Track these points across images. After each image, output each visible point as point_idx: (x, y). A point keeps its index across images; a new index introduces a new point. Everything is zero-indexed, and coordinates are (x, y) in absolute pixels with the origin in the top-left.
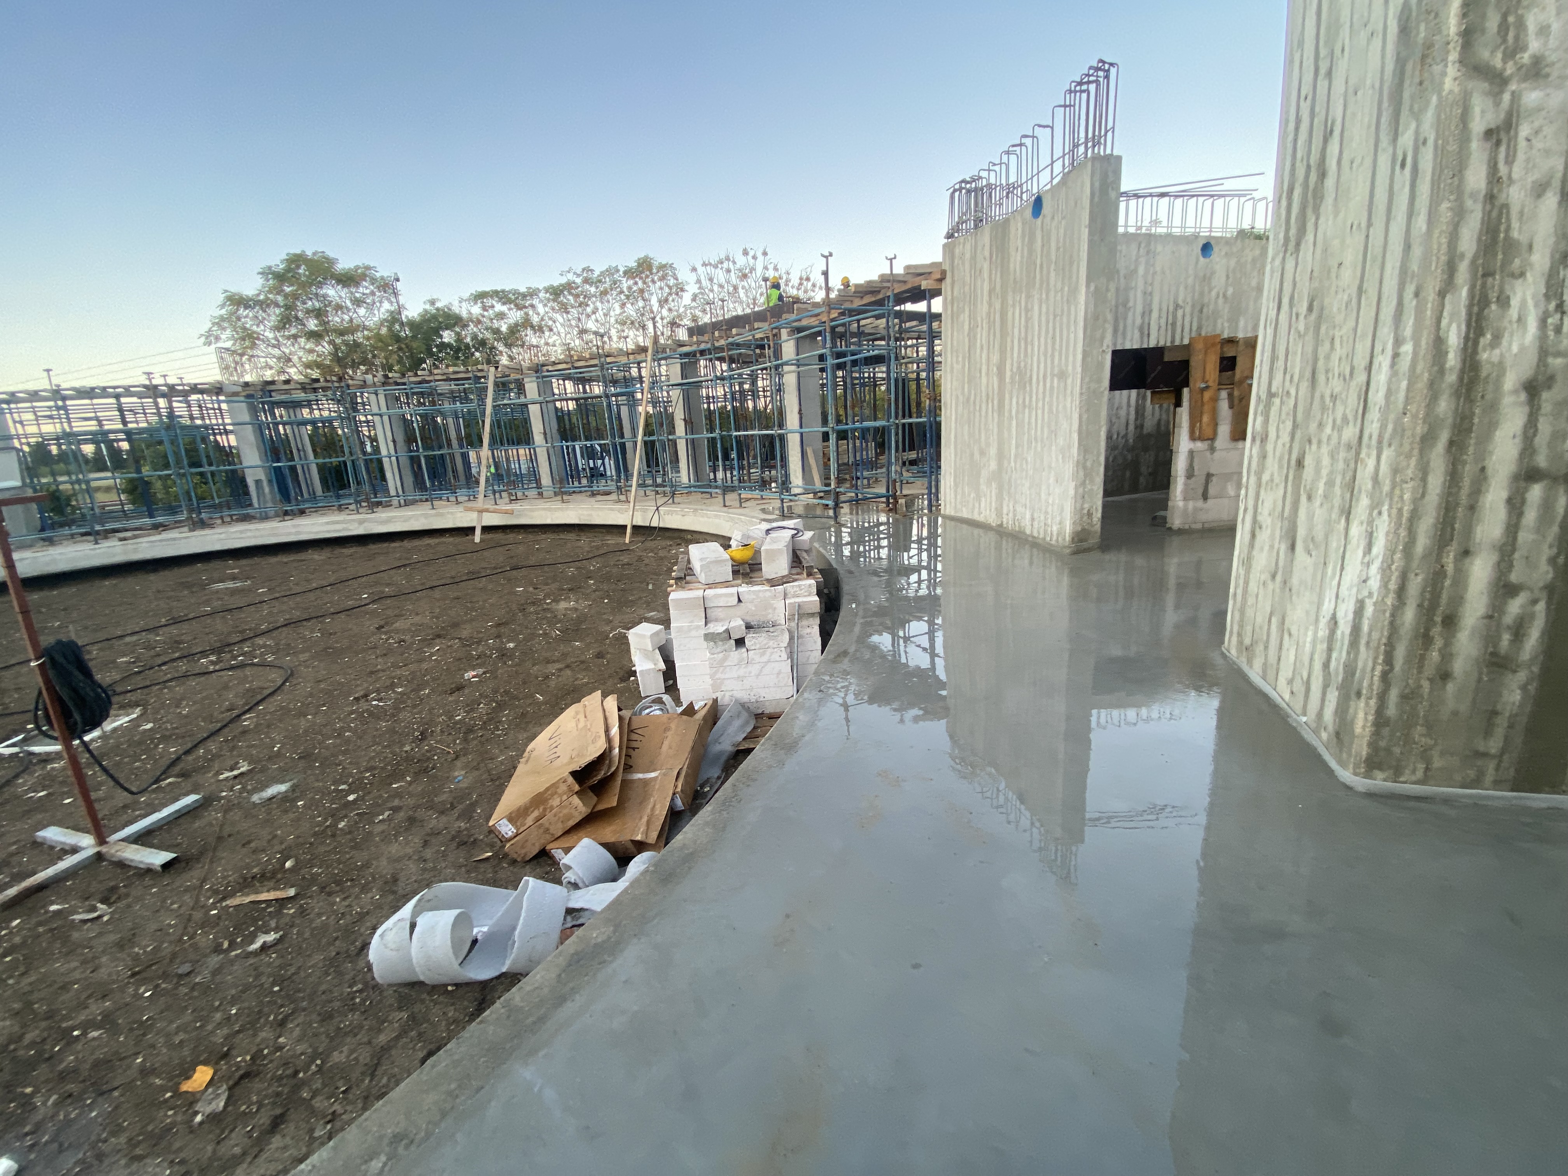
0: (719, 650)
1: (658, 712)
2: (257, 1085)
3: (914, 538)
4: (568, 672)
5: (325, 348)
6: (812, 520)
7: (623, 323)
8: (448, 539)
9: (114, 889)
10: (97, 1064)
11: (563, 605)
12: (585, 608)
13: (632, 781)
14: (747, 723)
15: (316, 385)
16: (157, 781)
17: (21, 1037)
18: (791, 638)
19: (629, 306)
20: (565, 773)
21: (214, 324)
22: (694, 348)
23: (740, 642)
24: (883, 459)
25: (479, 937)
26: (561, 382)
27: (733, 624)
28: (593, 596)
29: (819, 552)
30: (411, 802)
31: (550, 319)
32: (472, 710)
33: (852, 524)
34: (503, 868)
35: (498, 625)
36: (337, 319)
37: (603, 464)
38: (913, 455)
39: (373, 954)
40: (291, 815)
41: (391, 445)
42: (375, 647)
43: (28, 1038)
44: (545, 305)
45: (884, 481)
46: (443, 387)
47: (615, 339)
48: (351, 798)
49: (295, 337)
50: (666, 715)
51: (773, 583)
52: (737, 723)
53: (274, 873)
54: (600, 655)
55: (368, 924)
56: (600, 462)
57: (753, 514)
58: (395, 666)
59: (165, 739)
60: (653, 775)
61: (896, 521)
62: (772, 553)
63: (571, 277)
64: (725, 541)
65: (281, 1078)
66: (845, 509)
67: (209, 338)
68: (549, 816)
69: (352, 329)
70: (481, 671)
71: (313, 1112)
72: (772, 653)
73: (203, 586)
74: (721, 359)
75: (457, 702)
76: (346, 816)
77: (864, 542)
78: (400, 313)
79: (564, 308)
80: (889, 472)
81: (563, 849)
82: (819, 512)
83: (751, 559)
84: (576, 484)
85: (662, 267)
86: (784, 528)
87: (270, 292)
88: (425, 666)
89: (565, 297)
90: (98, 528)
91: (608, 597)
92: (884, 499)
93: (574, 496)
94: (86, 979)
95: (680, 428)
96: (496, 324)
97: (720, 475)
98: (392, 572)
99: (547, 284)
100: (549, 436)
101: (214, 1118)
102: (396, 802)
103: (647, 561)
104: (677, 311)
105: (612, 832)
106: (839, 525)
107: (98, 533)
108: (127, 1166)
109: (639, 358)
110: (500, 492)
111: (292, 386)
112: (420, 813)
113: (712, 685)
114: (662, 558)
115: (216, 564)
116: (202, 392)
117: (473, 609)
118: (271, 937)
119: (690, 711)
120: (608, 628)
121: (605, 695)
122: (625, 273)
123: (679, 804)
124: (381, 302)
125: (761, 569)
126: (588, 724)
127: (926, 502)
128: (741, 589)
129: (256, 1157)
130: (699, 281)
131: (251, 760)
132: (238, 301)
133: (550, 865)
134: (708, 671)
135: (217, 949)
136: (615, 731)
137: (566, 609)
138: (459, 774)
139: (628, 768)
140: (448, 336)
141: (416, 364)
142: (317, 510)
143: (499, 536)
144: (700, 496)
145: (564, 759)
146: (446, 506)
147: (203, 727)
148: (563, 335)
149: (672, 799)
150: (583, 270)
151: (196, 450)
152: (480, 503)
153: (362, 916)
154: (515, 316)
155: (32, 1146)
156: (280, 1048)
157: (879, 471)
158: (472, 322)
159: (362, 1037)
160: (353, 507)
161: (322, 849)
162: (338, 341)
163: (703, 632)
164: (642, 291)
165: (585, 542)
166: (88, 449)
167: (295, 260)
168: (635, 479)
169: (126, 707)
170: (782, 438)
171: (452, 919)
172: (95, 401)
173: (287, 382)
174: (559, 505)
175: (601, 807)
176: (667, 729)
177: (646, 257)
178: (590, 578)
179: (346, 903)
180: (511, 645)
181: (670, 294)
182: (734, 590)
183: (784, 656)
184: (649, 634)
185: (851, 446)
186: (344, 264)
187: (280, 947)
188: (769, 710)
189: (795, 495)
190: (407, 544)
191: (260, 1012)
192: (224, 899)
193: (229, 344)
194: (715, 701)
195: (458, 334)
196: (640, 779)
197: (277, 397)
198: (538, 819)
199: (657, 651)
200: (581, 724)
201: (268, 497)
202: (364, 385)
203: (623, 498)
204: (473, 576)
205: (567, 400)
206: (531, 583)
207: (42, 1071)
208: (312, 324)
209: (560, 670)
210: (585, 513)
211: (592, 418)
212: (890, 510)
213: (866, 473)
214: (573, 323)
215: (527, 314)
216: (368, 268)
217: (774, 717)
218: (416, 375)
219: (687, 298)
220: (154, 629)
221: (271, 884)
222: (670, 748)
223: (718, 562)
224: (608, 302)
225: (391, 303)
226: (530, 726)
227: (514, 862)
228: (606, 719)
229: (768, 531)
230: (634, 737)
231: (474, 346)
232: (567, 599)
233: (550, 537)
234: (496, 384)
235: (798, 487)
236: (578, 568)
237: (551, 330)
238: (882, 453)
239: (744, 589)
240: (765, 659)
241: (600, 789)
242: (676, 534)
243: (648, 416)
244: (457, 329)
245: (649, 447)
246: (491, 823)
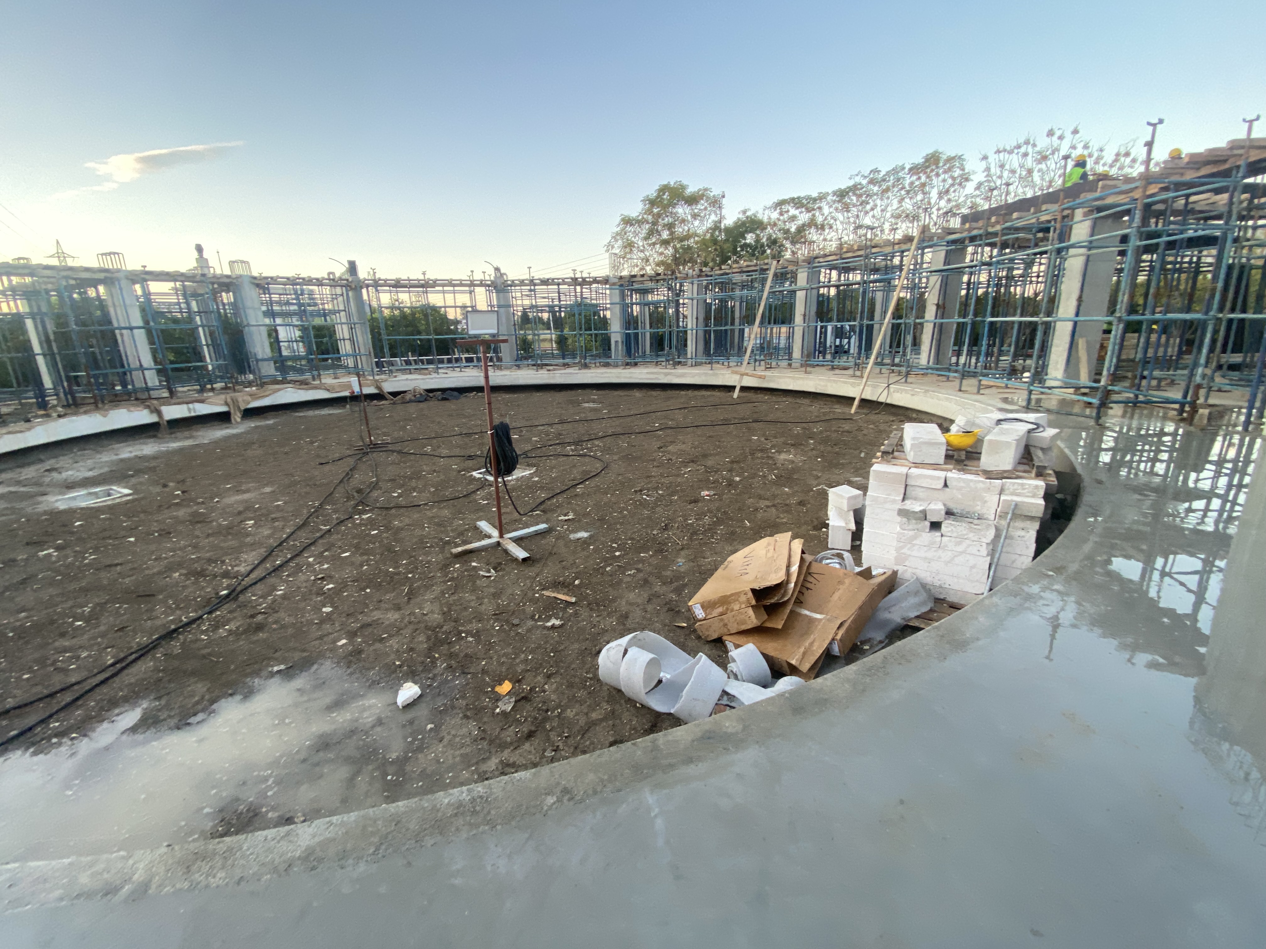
0: (911, 527)
1: (837, 566)
2: (528, 707)
3: (1213, 457)
4: (773, 510)
5: (670, 251)
6: (1063, 417)
7: (898, 217)
8: (717, 393)
9: (500, 564)
10: (466, 655)
11: (783, 456)
12: (801, 461)
13: (800, 614)
14: (924, 603)
15: (658, 278)
16: (532, 511)
17: (442, 627)
18: (997, 536)
19: (907, 200)
20: (747, 589)
21: (613, 237)
22: (965, 234)
23: (936, 526)
24: (1188, 359)
25: (664, 680)
26: (828, 271)
27: (932, 506)
28: (810, 454)
29: (1062, 452)
30: (648, 569)
31: (832, 218)
32: (700, 519)
33: (1122, 428)
34: (692, 639)
35: (732, 462)
36: (681, 230)
37: (849, 343)
38: (1237, 358)
39: (602, 659)
40: (585, 553)
41: (695, 320)
42: (654, 460)
43: (445, 628)
44: (831, 207)
45: (1183, 384)
46: (737, 278)
47: (887, 232)
48: (617, 554)
49: (654, 244)
50: (843, 571)
51: (989, 475)
52: (913, 600)
53: (569, 584)
54: (801, 503)
55: (605, 638)
56: (846, 341)
57: (991, 402)
58: (662, 475)
59: (542, 488)
60: (818, 616)
61: (1187, 434)
62: (997, 446)
63: (858, 179)
64: (944, 424)
65: (539, 709)
66: (1116, 410)
67: (610, 246)
68: (730, 614)
69: (687, 237)
70: (712, 493)
71: (548, 739)
72: (969, 546)
73: (579, 404)
74: (992, 245)
75: (692, 510)
76: (611, 564)
77: (1134, 452)
78: (720, 222)
79: (846, 208)
80: (1192, 375)
81: (734, 644)
82: (1077, 409)
83: (971, 447)
84: (821, 358)
85: (950, 159)
86: (1021, 421)
87: (645, 213)
88: (679, 480)
89: (849, 198)
90: (539, 362)
91: (822, 456)
92: (1177, 406)
93: (817, 368)
94: (476, 608)
95: (930, 312)
96: (788, 225)
97: (962, 360)
98: (677, 411)
99: (836, 188)
100: (807, 318)
101: (504, 713)
102: (640, 566)
103: (865, 432)
104: (956, 201)
105: (774, 648)
106: (1102, 428)
107: (539, 365)
108: (462, 719)
109: (904, 247)
110: (760, 361)
111: (645, 278)
112: (651, 579)
113: (896, 558)
114: (881, 431)
115: (588, 391)
116: (598, 282)
117: (719, 447)
118: (557, 622)
119: (867, 574)
120: (815, 483)
121: (794, 537)
122: (911, 170)
123: (836, 650)
124: (710, 215)
125: (979, 459)
126: (776, 555)
127: (1242, 418)
128: (949, 475)
129: (515, 748)
130: (988, 169)
131: (574, 511)
132: (627, 221)
133: (723, 651)
134: (895, 543)
135: (532, 618)
136: (795, 569)
137: (785, 460)
138: (681, 561)
139: (799, 602)
140: (750, 238)
141: (724, 261)
142: (645, 363)
143: (750, 395)
144: (935, 378)
145: (750, 577)
146: (720, 369)
147: (559, 487)
148: (840, 231)
149: (830, 643)
150: (871, 172)
151: (590, 320)
152: (744, 368)
153: (605, 631)
154: (804, 217)
155: (429, 686)
156: (544, 691)
157: (1179, 372)
158: (770, 224)
159: (584, 708)
160: (664, 364)
161: (594, 580)
162: (678, 246)
163: (899, 506)
164: (923, 185)
165: (815, 409)
166: (545, 316)
167: (664, 189)
168: (873, 357)
169: (530, 465)
170: (1048, 328)
171: (648, 660)
172: (550, 287)
173: (643, 276)
174: (803, 375)
175: (769, 625)
176: (840, 582)
177: (936, 152)
178: (811, 438)
179: (597, 619)
180: (738, 479)
181: (953, 185)
182: (942, 474)
183: (984, 551)
184: (848, 496)
185: (1142, 340)
186: (691, 189)
187: (560, 630)
188: (952, 599)
189: (1050, 388)
190: (690, 393)
191: (541, 664)
192: (543, 589)
193: (617, 251)
194: (895, 573)
195: (758, 236)
196: (806, 616)
197: (636, 286)
198: (722, 614)
199: (852, 513)
200: (769, 555)
201: (620, 352)
202: (687, 277)
203: (858, 373)
204: (726, 423)
205: (829, 287)
206: (764, 435)
207: (444, 648)
208: (665, 235)
209: (768, 507)
210: (822, 383)
211: (848, 303)
212: (1183, 420)
213: (1156, 373)
214: (852, 220)
215: (814, 215)
216: (706, 190)
217: (955, 607)
218: (721, 269)
219: (970, 188)
220: (551, 425)
221: (566, 590)
222: (840, 599)
223: (933, 444)
224: (888, 198)
225: (716, 215)
226: (735, 543)
227: (699, 638)
228: (790, 556)
229: (999, 422)
230: (810, 579)
231: (767, 245)
232: (789, 452)
233: (789, 400)
234: (775, 275)
235: (1056, 379)
236: (804, 428)
237: (831, 227)
238: (1189, 352)
239: (954, 475)
240: (960, 548)
241: (772, 610)
242: (901, 412)
243: (899, 300)
244: (758, 232)
245: (896, 329)
246: (690, 604)
